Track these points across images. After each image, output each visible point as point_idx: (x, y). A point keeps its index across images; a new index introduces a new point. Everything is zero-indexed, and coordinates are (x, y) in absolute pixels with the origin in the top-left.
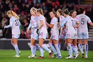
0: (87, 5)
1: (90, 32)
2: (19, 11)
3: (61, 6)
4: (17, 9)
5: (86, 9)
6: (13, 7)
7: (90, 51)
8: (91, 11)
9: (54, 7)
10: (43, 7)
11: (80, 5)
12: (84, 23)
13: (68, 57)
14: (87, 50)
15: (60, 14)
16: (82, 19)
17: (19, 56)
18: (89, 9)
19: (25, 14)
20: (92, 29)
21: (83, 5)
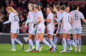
0: (80, 1)
1: (83, 28)
2: (16, 6)
3: (56, 2)
4: (13, 5)
5: (80, 5)
6: (10, 3)
7: (83, 45)
8: (84, 7)
9: (49, 4)
10: (38, 3)
11: (74, 1)
12: (77, 18)
13: (62, 51)
14: (80, 45)
15: (57, 10)
16: (76, 14)
17: (15, 50)
18: (82, 5)
19: (21, 10)
20: (85, 24)
21: (77, 2)
